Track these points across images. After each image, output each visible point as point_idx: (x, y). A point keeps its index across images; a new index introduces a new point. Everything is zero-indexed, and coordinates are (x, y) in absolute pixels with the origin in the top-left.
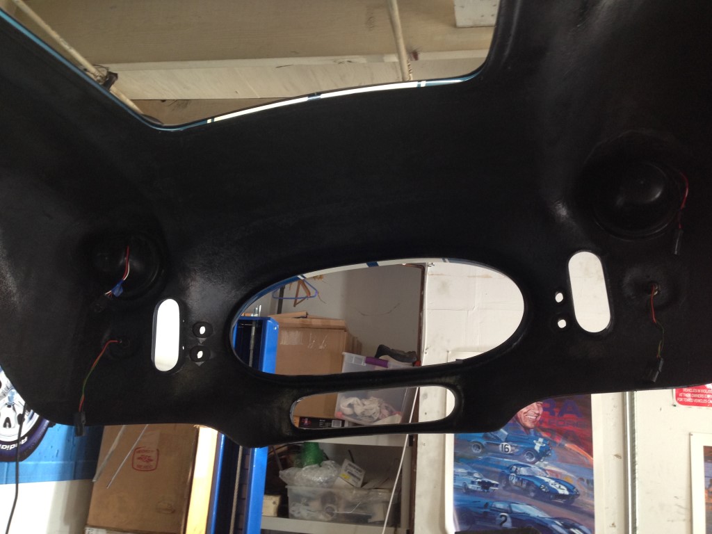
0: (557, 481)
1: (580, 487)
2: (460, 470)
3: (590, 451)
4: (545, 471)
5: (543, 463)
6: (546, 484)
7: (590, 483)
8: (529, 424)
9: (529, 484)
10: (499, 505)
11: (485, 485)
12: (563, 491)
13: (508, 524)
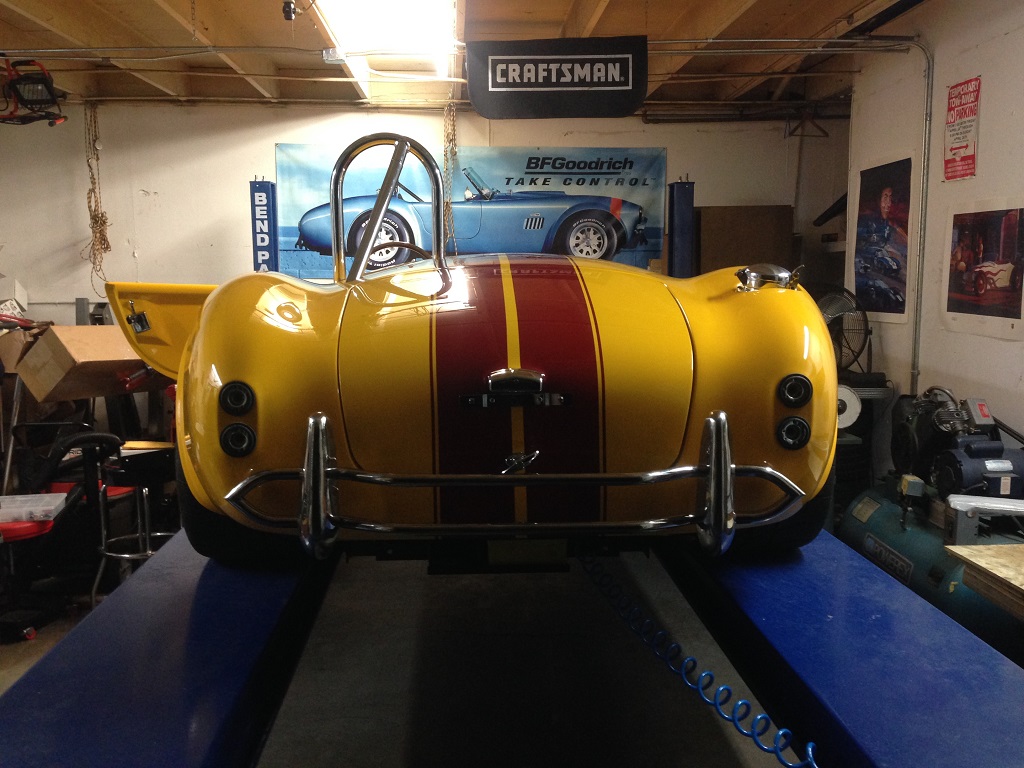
0: (893, 259)
1: (902, 263)
2: (857, 260)
3: (907, 233)
4: (887, 251)
5: (889, 248)
6: (887, 261)
7: (906, 257)
8: (885, 216)
9: (882, 264)
10: (871, 283)
11: (866, 268)
12: (895, 267)
13: (874, 296)
